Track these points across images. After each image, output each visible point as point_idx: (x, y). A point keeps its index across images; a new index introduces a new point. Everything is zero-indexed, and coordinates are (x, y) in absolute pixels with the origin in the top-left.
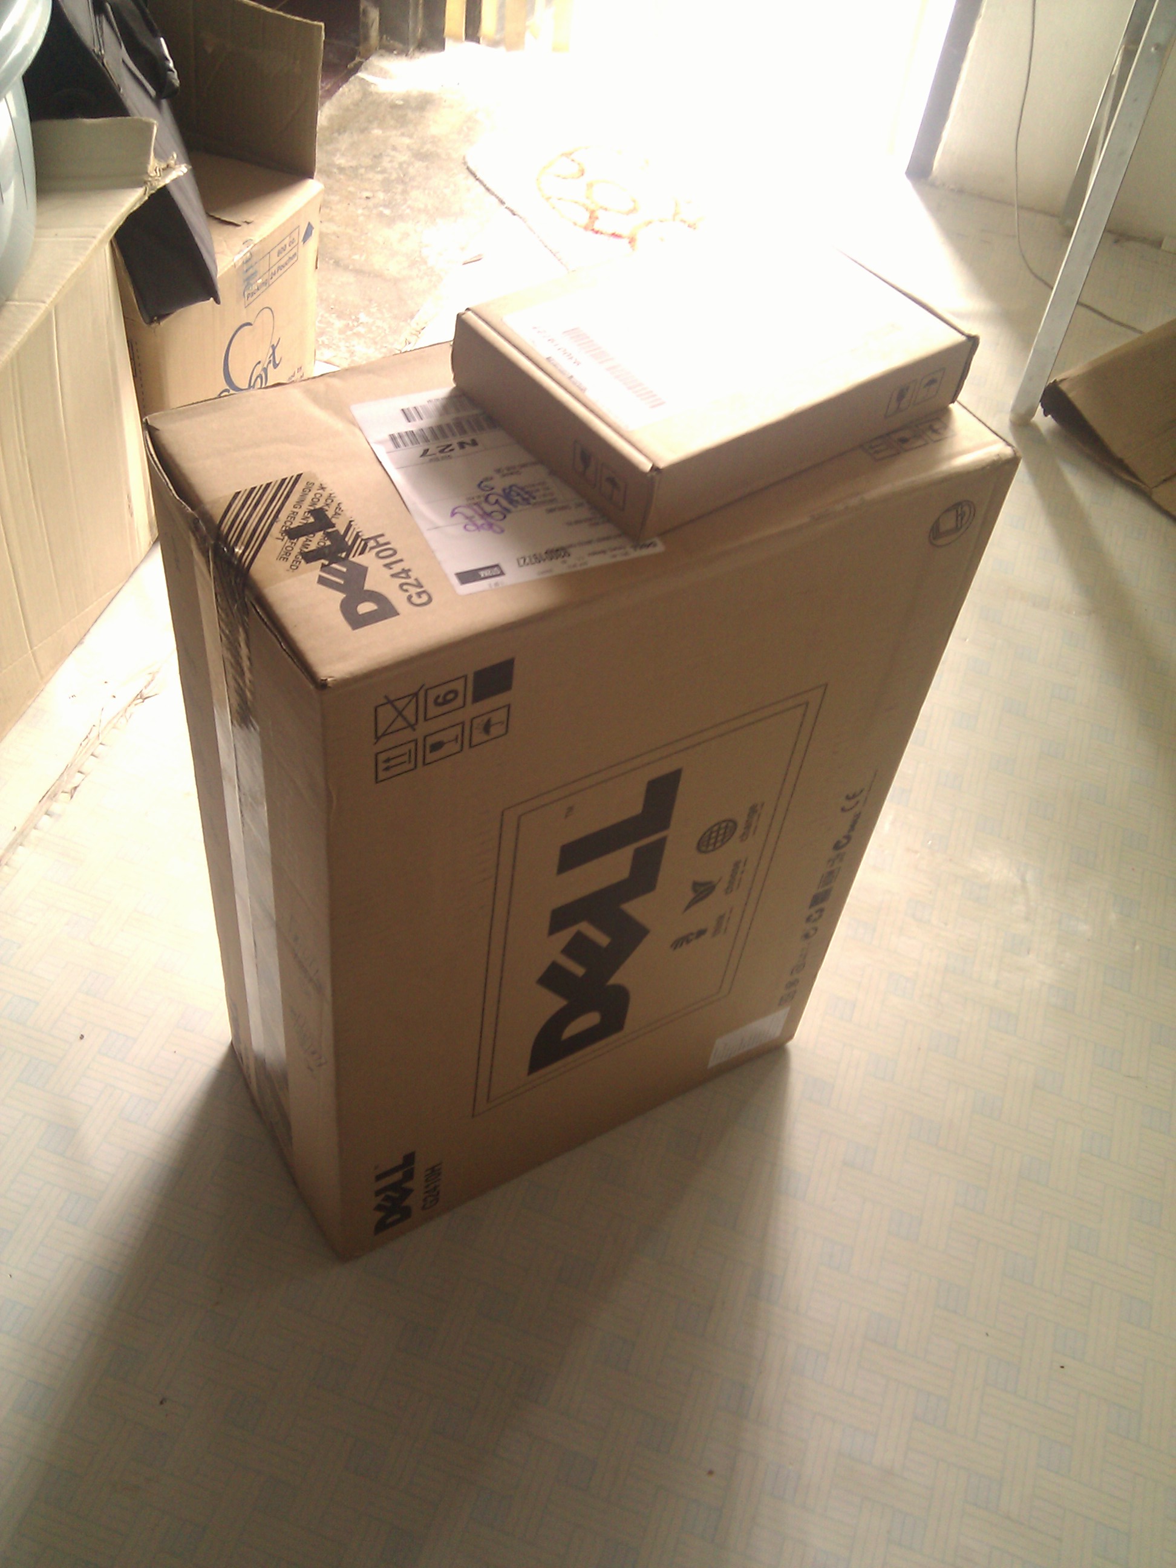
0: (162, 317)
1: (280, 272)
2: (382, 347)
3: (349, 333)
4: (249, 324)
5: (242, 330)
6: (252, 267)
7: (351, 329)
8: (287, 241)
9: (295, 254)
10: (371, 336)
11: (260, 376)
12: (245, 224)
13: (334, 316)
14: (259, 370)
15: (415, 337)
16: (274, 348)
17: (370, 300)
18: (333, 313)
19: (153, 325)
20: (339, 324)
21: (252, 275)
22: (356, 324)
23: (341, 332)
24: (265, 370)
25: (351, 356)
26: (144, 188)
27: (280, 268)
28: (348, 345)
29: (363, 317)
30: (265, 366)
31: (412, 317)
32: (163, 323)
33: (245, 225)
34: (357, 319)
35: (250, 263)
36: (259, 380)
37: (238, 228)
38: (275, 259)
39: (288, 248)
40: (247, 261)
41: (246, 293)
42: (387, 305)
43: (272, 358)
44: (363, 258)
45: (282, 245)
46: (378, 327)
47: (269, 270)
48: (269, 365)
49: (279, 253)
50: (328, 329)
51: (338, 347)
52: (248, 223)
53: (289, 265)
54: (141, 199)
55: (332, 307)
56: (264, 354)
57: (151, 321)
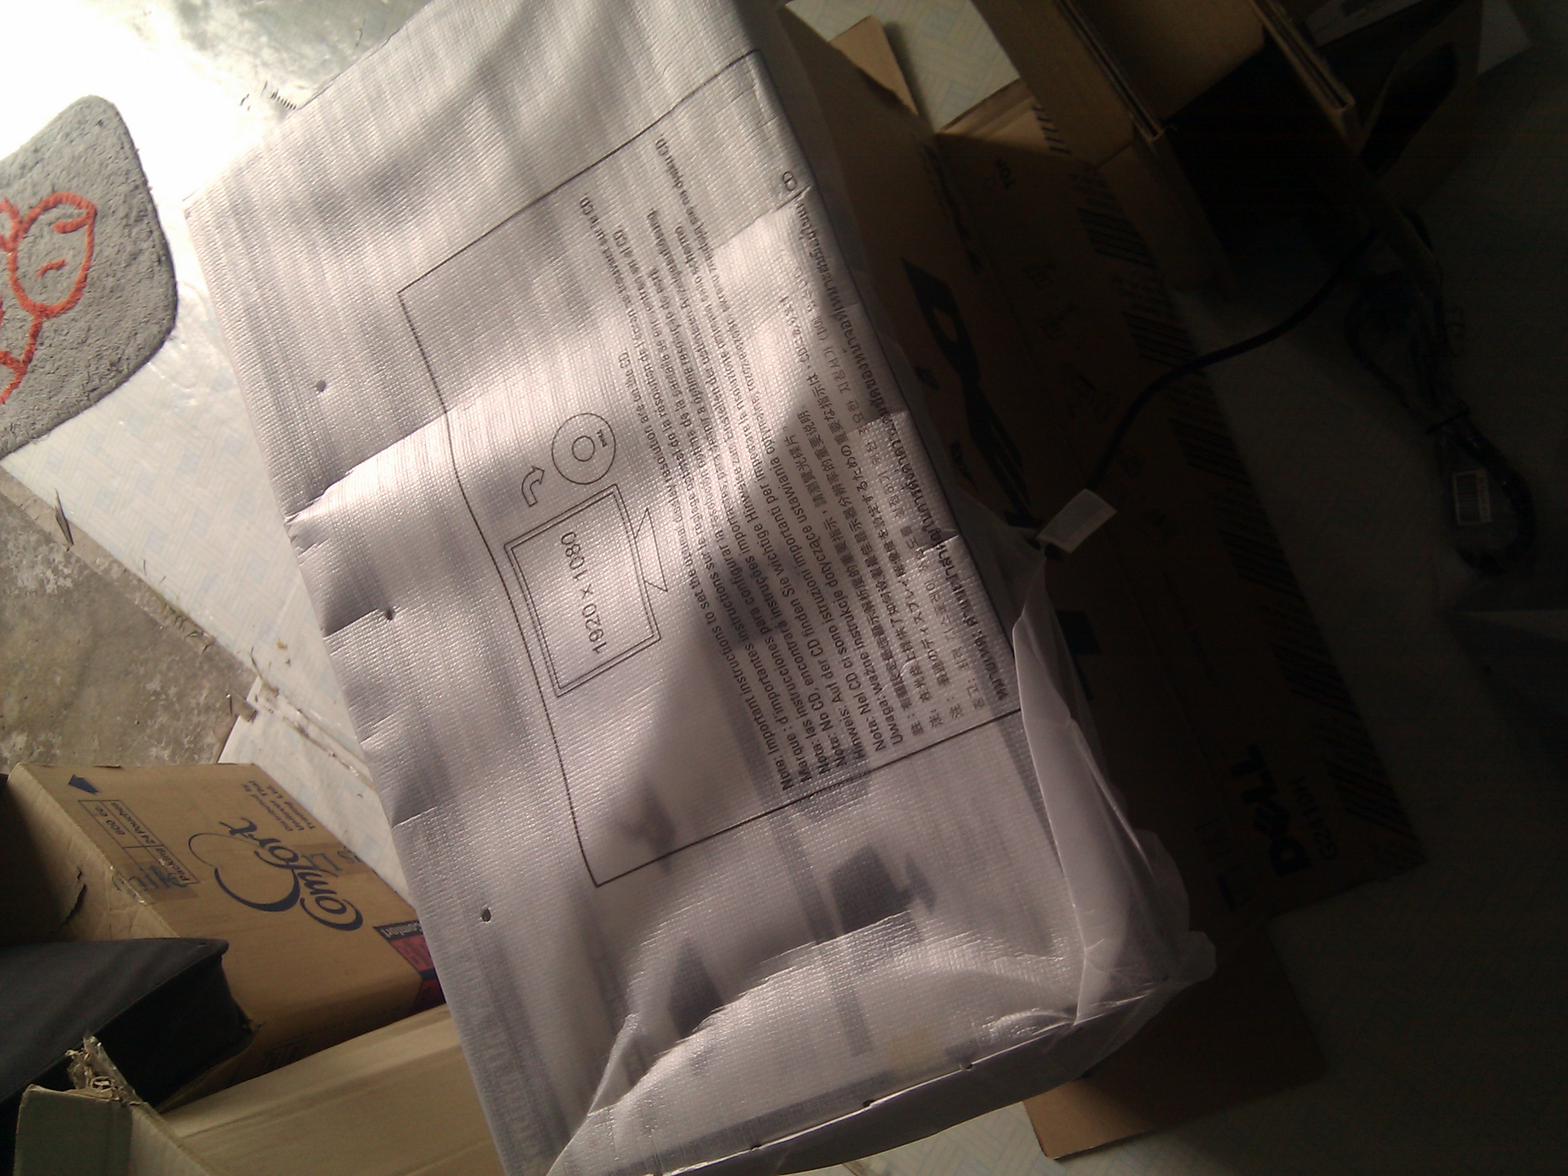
0: (243, 1019)
1: (142, 829)
2: (201, 668)
3: (177, 707)
4: (216, 871)
5: (226, 885)
6: (147, 876)
7: (172, 704)
8: (102, 820)
9: (114, 804)
10: (182, 680)
11: (272, 850)
12: (81, 878)
13: (149, 722)
14: (265, 853)
15: (186, 624)
16: (234, 832)
17: (127, 673)
18: (146, 721)
19: (252, 1027)
20: (163, 719)
21: (156, 873)
22: (164, 697)
23: (176, 716)
24: (263, 843)
25: (214, 710)
26: (132, 1108)
27: (137, 829)
28: (196, 712)
29: (154, 685)
30: (258, 843)
31: (154, 623)
32: (249, 1014)
33: (84, 879)
34: (156, 694)
35: (145, 880)
36: (277, 852)
37: (89, 888)
38: (128, 839)
39: (110, 817)
40: (142, 884)
41: (182, 882)
42: (135, 652)
43: (246, 834)
44: (60, 671)
45: (108, 826)
46: (169, 669)
47: (145, 847)
48: (255, 836)
49: (119, 831)
50: (171, 732)
51: (199, 724)
52: (81, 874)
53: (130, 815)
54: (148, 1112)
55: (136, 722)
56: (244, 847)
57: (249, 1032)
